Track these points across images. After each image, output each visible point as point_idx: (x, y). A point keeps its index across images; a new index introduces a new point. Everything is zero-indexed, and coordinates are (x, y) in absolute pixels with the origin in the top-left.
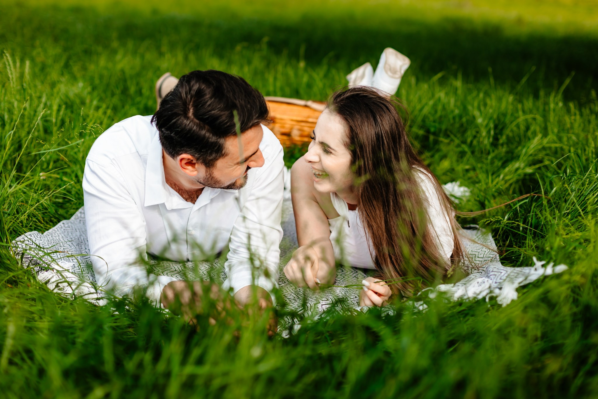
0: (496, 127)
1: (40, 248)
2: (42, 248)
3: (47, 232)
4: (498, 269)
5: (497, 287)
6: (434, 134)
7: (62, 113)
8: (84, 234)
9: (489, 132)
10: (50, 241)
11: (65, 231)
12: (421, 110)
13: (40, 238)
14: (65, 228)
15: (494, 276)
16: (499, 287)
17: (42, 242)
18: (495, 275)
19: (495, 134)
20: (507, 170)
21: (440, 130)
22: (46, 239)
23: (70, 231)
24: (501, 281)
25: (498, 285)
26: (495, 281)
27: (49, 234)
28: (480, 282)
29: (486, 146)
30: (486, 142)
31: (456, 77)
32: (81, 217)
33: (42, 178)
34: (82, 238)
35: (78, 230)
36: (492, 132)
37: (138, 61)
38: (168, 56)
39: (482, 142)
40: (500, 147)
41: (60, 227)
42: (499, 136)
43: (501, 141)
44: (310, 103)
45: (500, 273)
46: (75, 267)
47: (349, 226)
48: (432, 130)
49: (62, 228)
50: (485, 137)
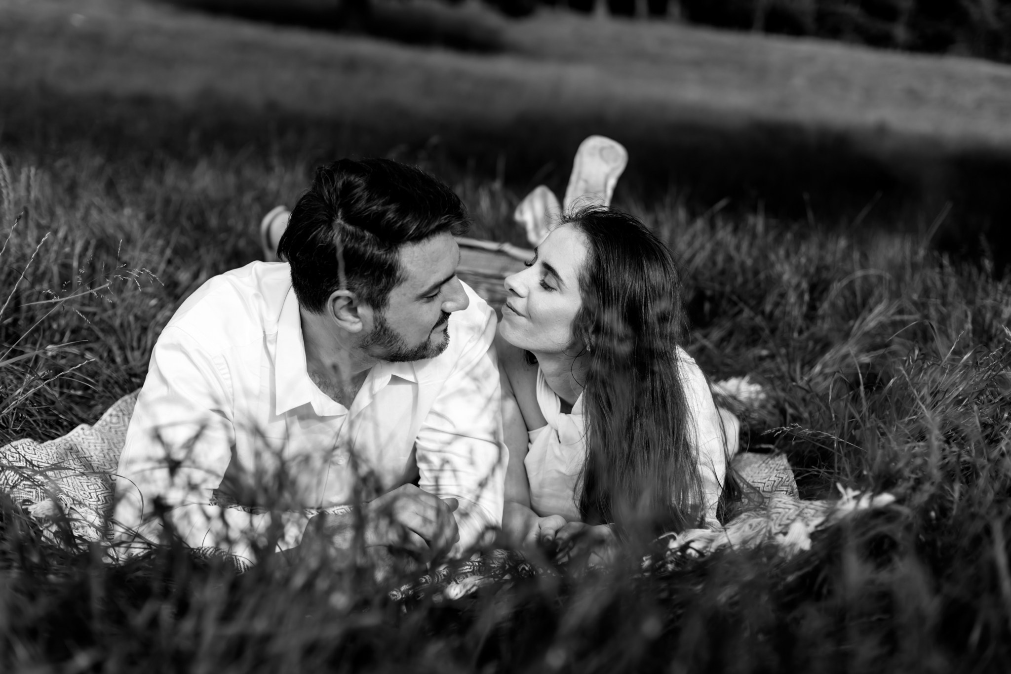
0: (813, 288)
1: (33, 465)
2: (36, 466)
3: (49, 442)
4: (785, 503)
5: (781, 532)
6: (711, 299)
7: (90, 253)
8: (116, 447)
9: (801, 296)
10: (51, 454)
11: (85, 440)
12: (690, 261)
13: (34, 450)
14: (84, 437)
15: (778, 515)
16: (784, 531)
17: (37, 456)
18: (779, 513)
19: (812, 299)
20: (828, 356)
21: (722, 295)
22: (45, 452)
23: (93, 441)
24: (788, 522)
25: (783, 528)
26: (778, 522)
27: (53, 445)
28: (754, 525)
29: (795, 319)
30: (796, 312)
31: (755, 210)
32: (111, 422)
33: (50, 354)
34: (112, 455)
35: (106, 441)
36: (807, 297)
37: (231, 179)
38: (278, 169)
39: (789, 313)
40: (819, 322)
41: (77, 434)
42: (818, 304)
43: (820, 312)
44: (507, 248)
45: (787, 510)
46: (91, 498)
47: (560, 442)
48: (709, 293)
49: (79, 436)
50: (795, 304)
